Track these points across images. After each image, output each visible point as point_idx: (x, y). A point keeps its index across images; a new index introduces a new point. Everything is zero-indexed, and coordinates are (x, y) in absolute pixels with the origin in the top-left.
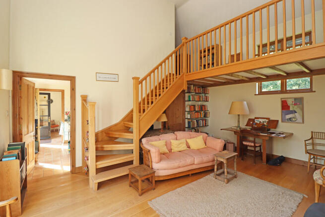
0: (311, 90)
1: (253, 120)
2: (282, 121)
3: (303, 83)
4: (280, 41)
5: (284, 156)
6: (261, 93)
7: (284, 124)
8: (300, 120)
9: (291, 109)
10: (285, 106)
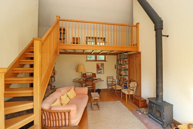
0: (105, 61)
1: (85, 74)
2: (97, 73)
3: (102, 57)
4: (95, 38)
5: (100, 89)
6: (87, 61)
7: (98, 75)
8: (103, 73)
9: (100, 68)
10: (98, 67)
